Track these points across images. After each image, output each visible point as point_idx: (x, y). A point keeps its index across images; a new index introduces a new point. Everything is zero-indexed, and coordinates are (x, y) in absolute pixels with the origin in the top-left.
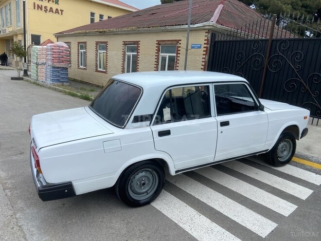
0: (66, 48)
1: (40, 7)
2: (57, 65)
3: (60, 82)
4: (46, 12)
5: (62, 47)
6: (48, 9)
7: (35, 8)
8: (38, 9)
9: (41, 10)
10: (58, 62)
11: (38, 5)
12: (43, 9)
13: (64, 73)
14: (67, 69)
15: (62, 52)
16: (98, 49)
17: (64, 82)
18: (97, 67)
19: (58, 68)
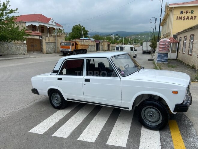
0: (168, 41)
1: (180, 18)
2: (161, 52)
3: (162, 61)
4: (184, 20)
5: (166, 41)
6: (186, 18)
7: (177, 19)
8: (179, 19)
9: (181, 19)
10: (162, 50)
11: (179, 17)
12: (183, 18)
13: (165, 57)
14: (168, 54)
15: (165, 44)
16: (191, 39)
17: (164, 61)
18: (189, 52)
19: (162, 53)
